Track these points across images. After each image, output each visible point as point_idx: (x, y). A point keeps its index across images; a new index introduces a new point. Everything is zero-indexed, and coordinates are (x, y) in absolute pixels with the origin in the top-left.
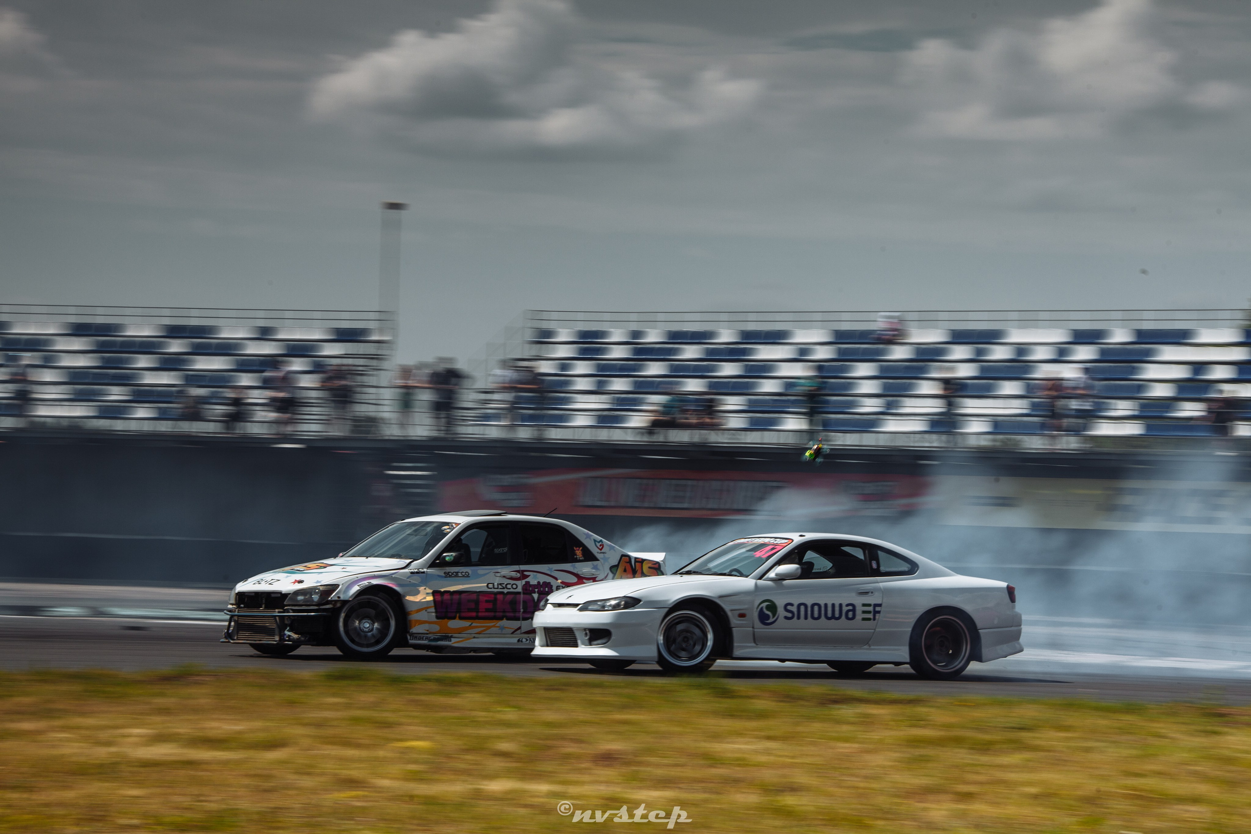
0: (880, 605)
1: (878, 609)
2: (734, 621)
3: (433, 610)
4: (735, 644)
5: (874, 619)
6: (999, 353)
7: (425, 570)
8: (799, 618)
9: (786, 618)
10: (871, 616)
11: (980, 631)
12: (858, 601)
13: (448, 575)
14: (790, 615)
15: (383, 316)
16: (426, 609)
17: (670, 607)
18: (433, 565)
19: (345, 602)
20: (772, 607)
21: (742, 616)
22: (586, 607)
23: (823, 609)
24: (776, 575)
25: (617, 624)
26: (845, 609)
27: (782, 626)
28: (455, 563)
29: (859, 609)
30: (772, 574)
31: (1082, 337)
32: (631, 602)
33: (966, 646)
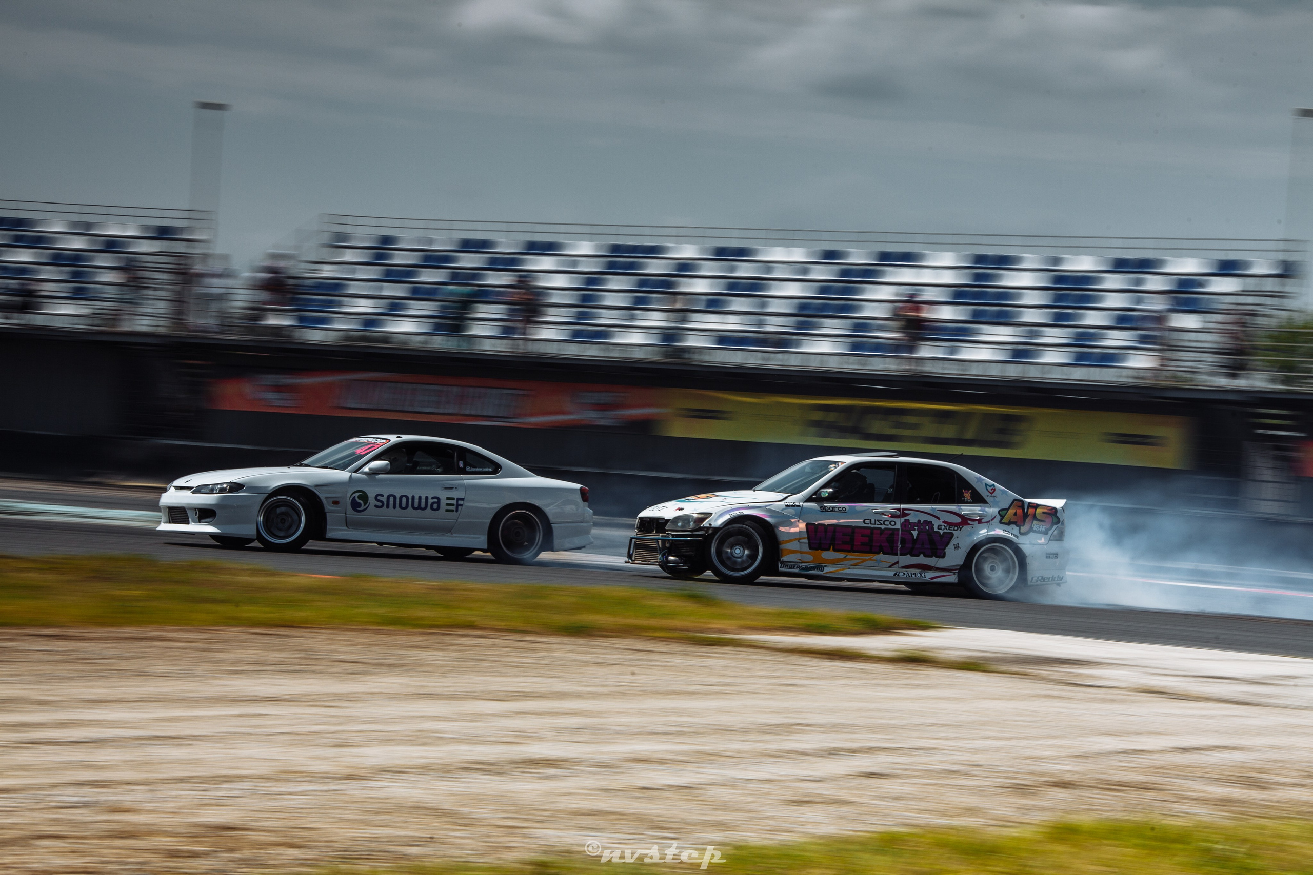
0: (463, 499)
1: (460, 502)
2: (328, 507)
3: (806, 541)
4: (328, 527)
5: (457, 511)
6: (744, 271)
7: (801, 504)
8: (388, 507)
9: (376, 506)
10: (454, 508)
11: (552, 525)
12: (443, 495)
13: (824, 509)
14: (380, 504)
16: (799, 540)
17: (270, 492)
18: (809, 499)
19: (716, 530)
20: (364, 497)
21: (336, 503)
22: (198, 490)
23: (410, 500)
24: (369, 469)
25: (221, 505)
26: (430, 501)
27: (372, 512)
28: (831, 498)
29: (444, 502)
30: (366, 469)
31: (830, 256)
32: (235, 487)
33: (539, 537)
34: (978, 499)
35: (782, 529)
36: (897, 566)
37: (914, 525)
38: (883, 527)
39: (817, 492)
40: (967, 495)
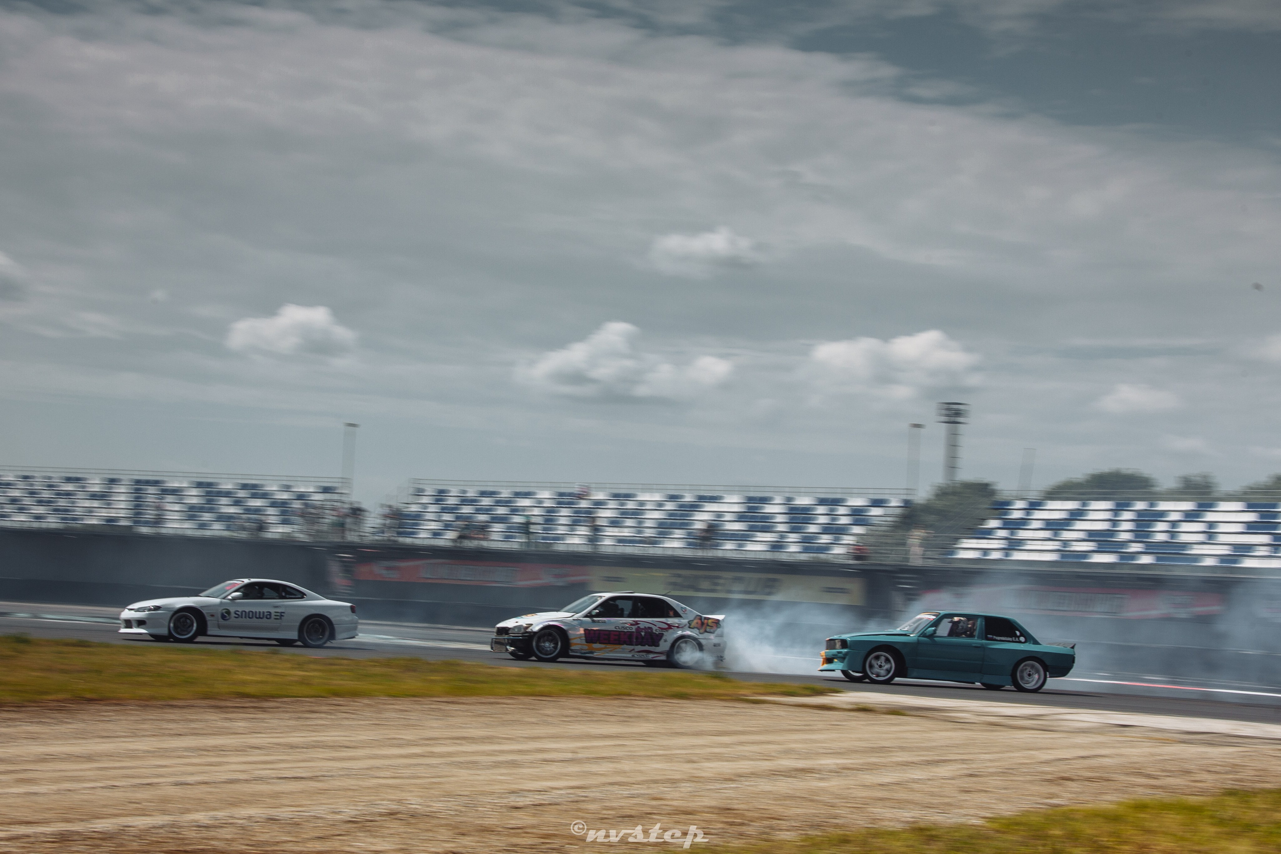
0: (283, 613)
1: (283, 614)
2: (208, 618)
3: (584, 638)
4: (209, 629)
5: (281, 619)
7: (581, 619)
8: (242, 617)
9: (236, 617)
10: (278, 617)
11: (335, 626)
12: (272, 610)
13: (594, 621)
14: (237, 616)
15: (344, 480)
16: (580, 638)
17: (175, 610)
18: (586, 616)
19: (535, 633)
20: (228, 612)
21: (212, 616)
22: (138, 610)
23: (254, 614)
24: (232, 597)
25: (150, 617)
26: (266, 614)
27: (233, 620)
28: (597, 615)
29: (273, 614)
30: (230, 597)
32: (157, 608)
33: (327, 633)
34: (677, 615)
35: (570, 632)
36: (633, 651)
37: (642, 629)
38: (625, 630)
39: (590, 612)
40: (671, 613)
